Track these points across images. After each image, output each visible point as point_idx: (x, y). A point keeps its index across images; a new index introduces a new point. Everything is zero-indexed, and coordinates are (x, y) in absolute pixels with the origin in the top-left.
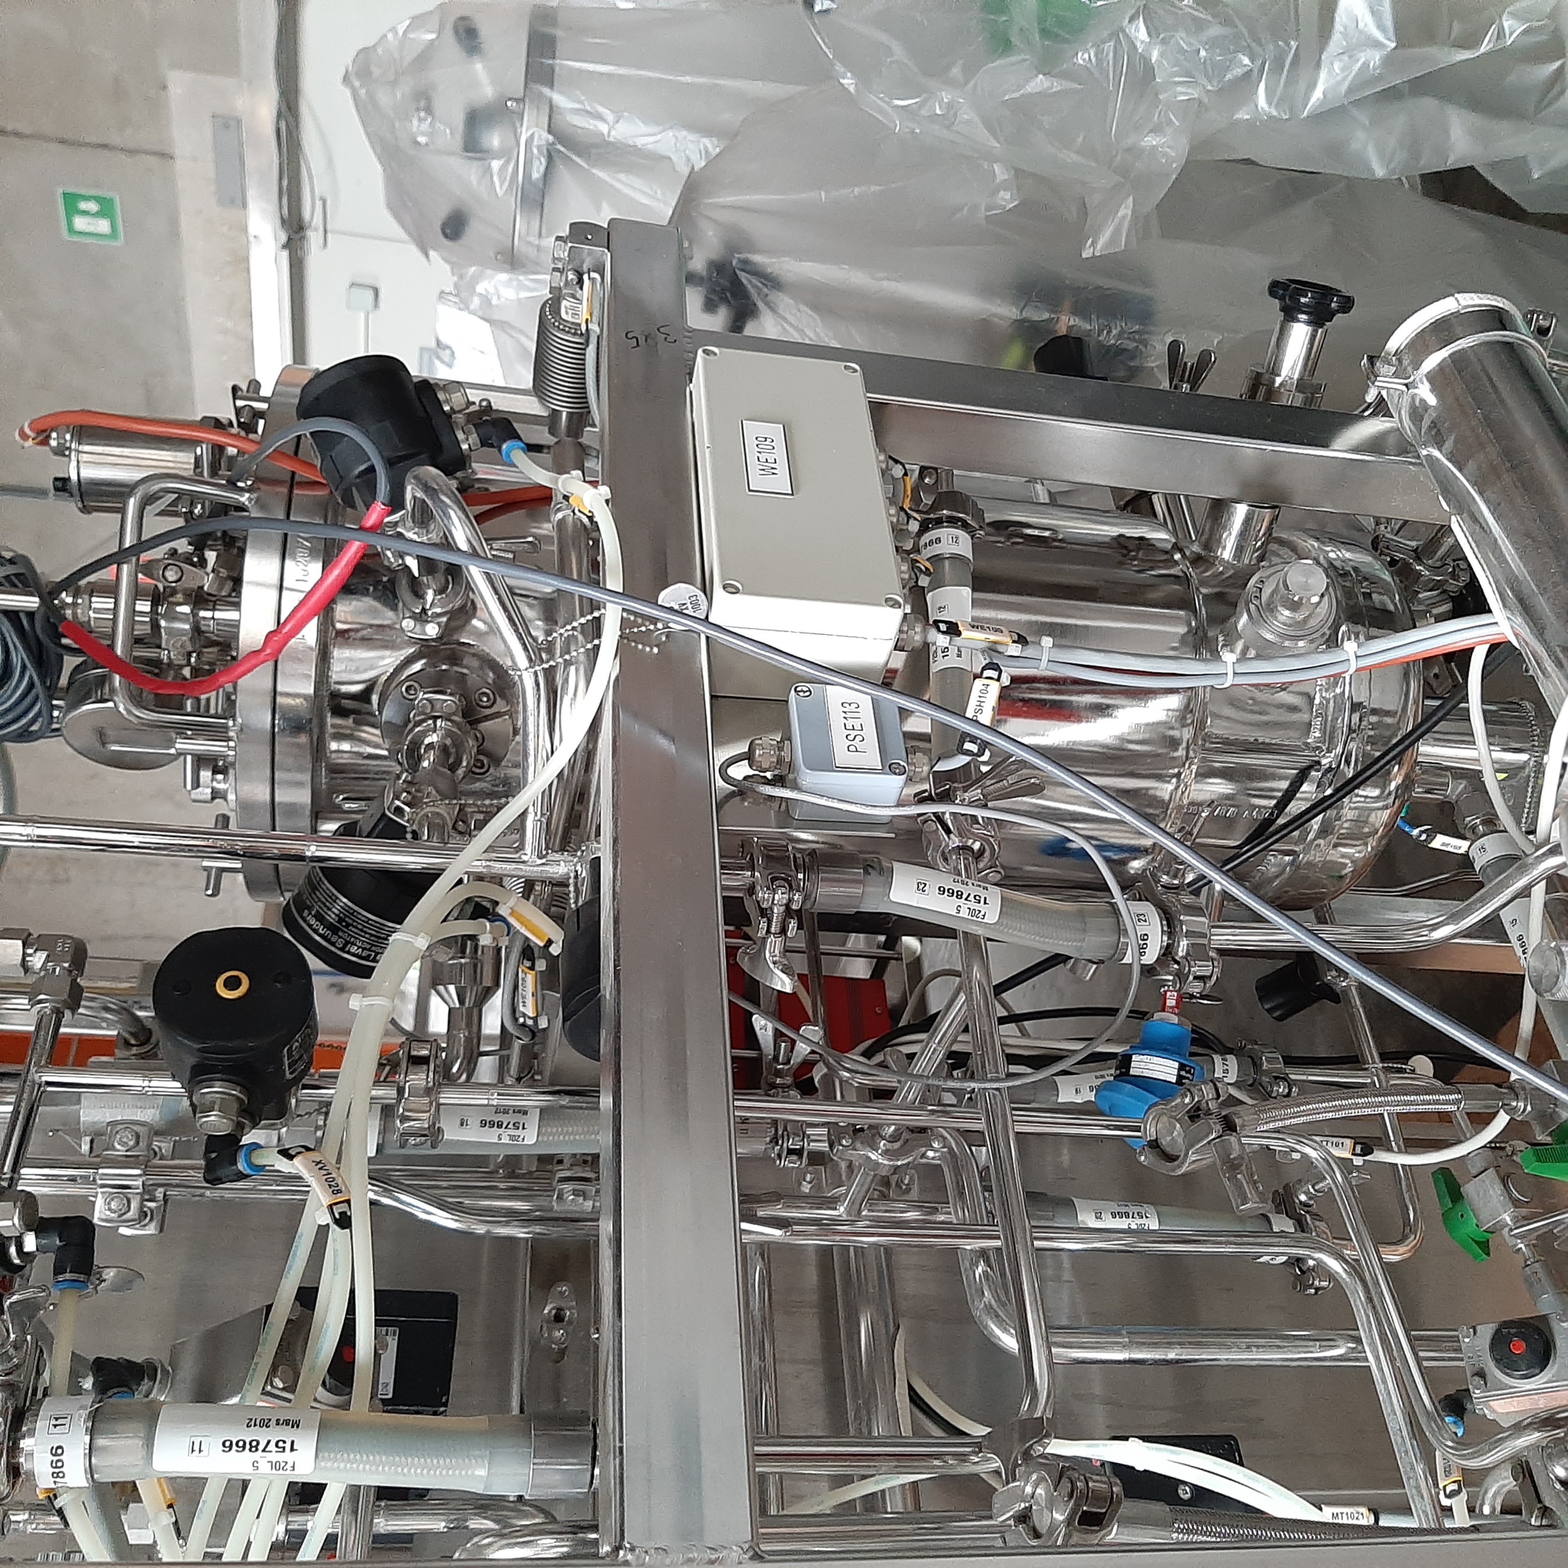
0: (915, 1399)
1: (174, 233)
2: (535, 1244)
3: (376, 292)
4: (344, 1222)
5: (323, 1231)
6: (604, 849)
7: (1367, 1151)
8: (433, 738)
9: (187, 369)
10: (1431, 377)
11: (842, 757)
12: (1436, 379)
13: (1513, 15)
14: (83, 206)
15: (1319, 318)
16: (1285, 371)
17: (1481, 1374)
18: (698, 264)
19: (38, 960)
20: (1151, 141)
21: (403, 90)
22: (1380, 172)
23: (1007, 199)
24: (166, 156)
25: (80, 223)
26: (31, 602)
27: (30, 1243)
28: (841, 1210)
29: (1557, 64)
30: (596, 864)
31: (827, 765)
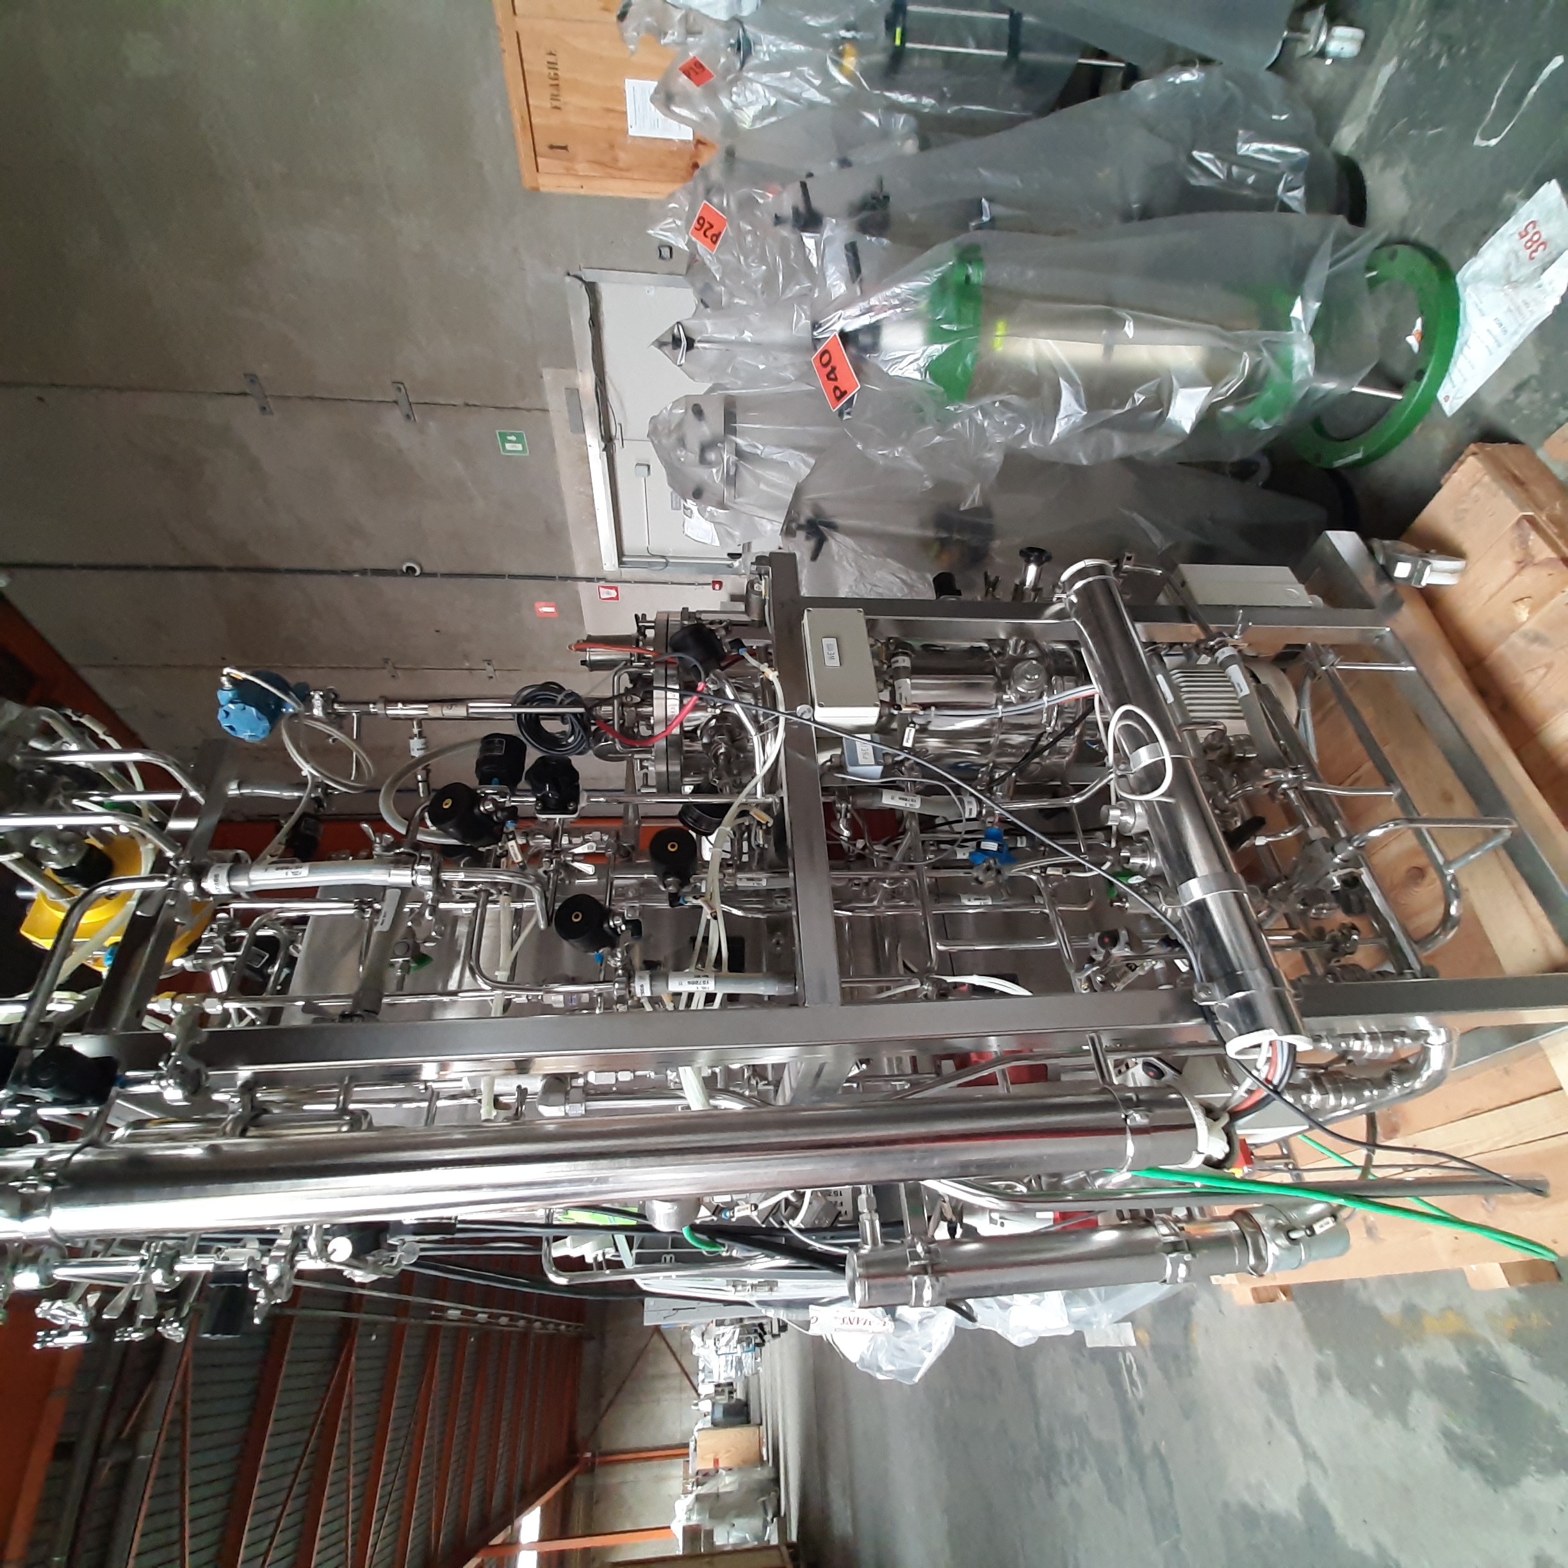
0: (905, 965)
1: (553, 450)
2: (767, 920)
3: (649, 467)
4: (715, 918)
5: (708, 921)
6: (784, 793)
7: (1068, 872)
8: (722, 750)
9: (564, 512)
10: (1077, 593)
11: (861, 761)
12: (1078, 593)
13: (1140, 393)
14: (509, 438)
15: (1039, 563)
16: (1028, 583)
17: (1095, 950)
18: (802, 521)
19: (606, 838)
20: (989, 455)
21: (674, 437)
22: (1085, 462)
23: (928, 484)
24: (546, 411)
25: (508, 446)
26: (582, 710)
27: (623, 927)
28: (875, 903)
29: (1158, 412)
30: (782, 799)
31: (856, 764)
